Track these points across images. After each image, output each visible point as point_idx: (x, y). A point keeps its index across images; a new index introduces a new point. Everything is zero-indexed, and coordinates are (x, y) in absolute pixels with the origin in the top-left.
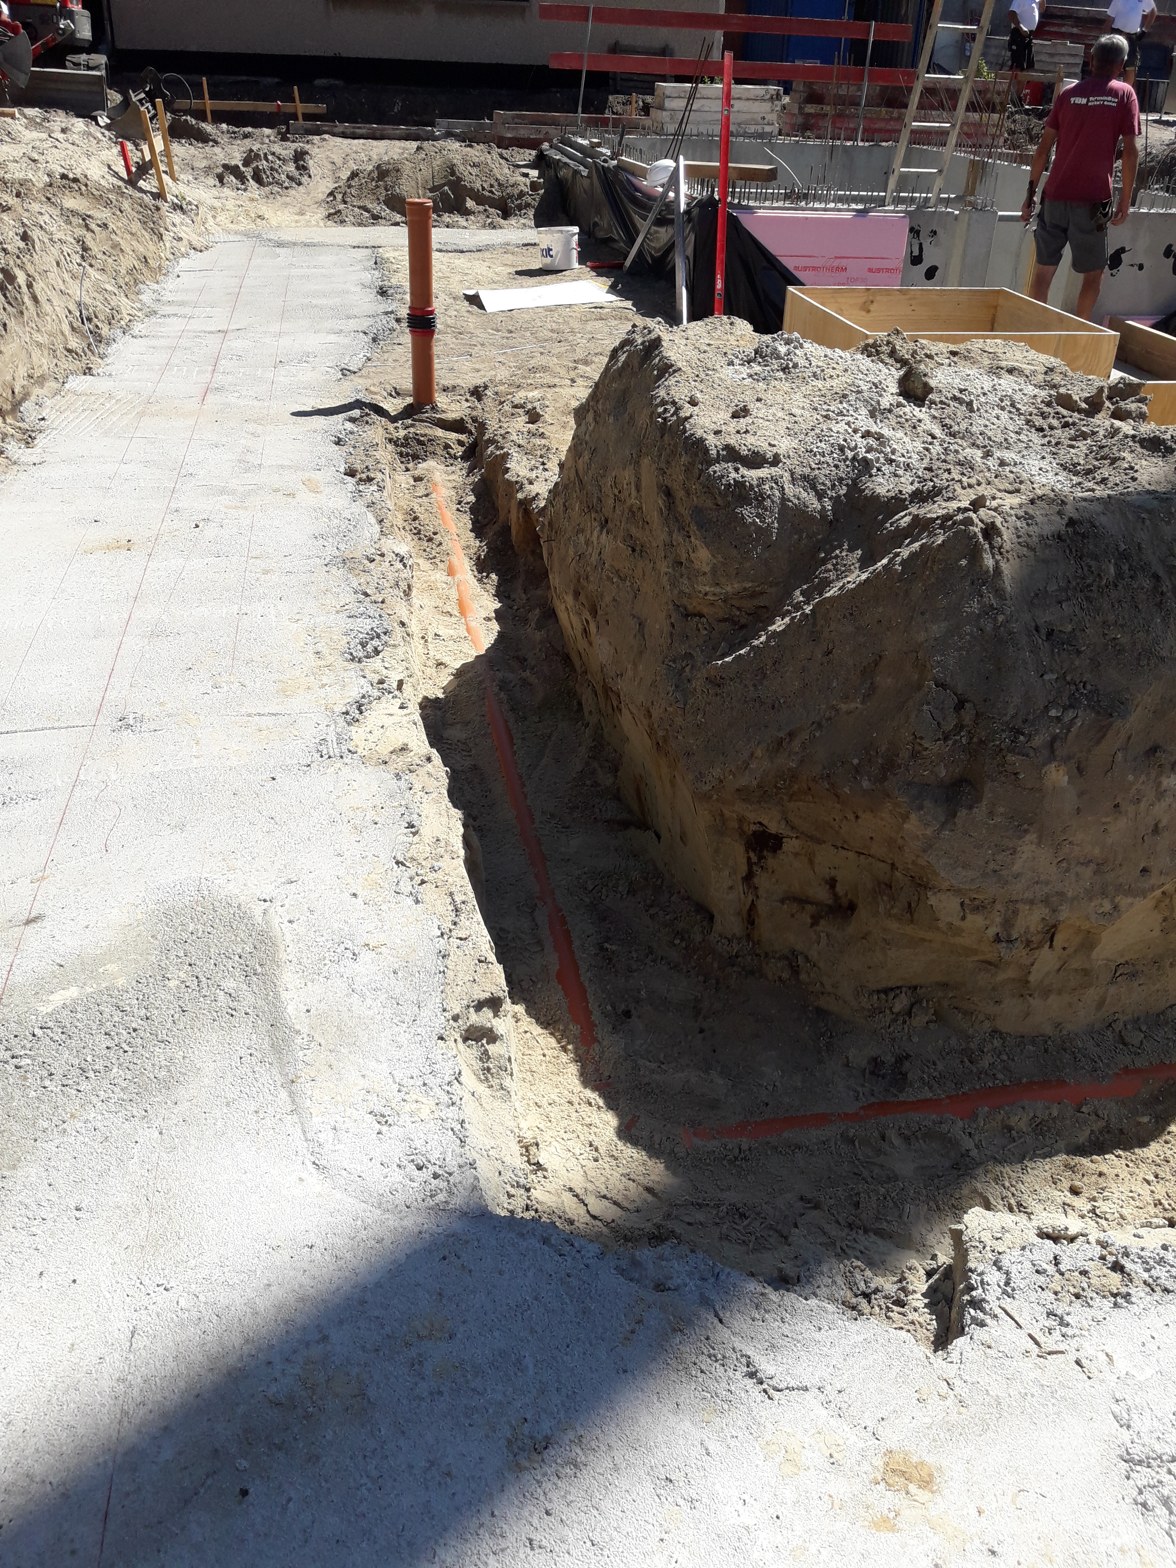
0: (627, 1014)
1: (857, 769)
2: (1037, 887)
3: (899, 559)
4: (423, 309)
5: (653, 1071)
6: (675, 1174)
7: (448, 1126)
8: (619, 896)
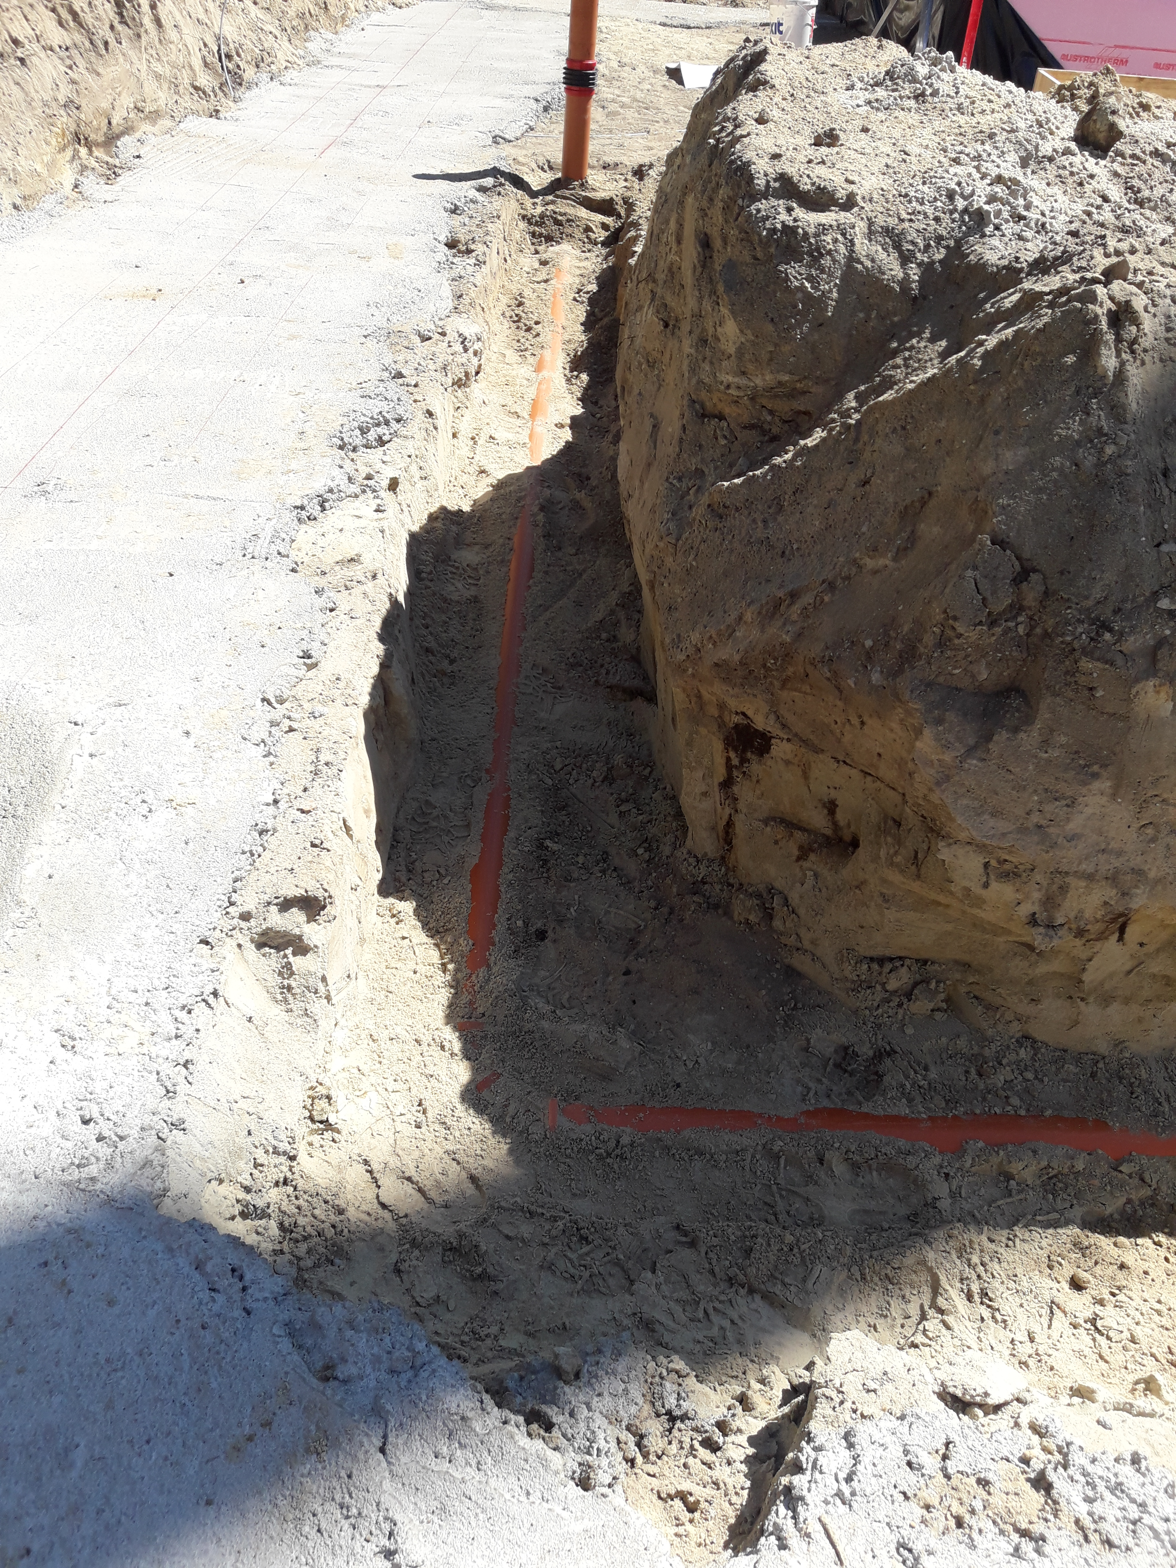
0: (541, 935)
1: (869, 655)
2: (1102, 858)
3: (981, 350)
4: (581, 62)
5: (542, 1016)
6: (518, 1162)
7: (155, 1067)
8: (590, 781)
